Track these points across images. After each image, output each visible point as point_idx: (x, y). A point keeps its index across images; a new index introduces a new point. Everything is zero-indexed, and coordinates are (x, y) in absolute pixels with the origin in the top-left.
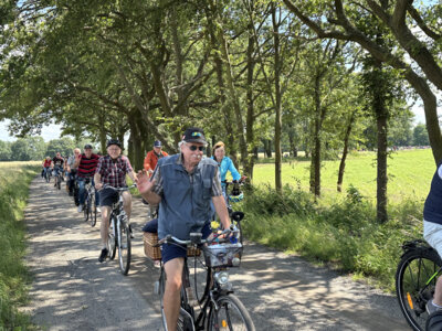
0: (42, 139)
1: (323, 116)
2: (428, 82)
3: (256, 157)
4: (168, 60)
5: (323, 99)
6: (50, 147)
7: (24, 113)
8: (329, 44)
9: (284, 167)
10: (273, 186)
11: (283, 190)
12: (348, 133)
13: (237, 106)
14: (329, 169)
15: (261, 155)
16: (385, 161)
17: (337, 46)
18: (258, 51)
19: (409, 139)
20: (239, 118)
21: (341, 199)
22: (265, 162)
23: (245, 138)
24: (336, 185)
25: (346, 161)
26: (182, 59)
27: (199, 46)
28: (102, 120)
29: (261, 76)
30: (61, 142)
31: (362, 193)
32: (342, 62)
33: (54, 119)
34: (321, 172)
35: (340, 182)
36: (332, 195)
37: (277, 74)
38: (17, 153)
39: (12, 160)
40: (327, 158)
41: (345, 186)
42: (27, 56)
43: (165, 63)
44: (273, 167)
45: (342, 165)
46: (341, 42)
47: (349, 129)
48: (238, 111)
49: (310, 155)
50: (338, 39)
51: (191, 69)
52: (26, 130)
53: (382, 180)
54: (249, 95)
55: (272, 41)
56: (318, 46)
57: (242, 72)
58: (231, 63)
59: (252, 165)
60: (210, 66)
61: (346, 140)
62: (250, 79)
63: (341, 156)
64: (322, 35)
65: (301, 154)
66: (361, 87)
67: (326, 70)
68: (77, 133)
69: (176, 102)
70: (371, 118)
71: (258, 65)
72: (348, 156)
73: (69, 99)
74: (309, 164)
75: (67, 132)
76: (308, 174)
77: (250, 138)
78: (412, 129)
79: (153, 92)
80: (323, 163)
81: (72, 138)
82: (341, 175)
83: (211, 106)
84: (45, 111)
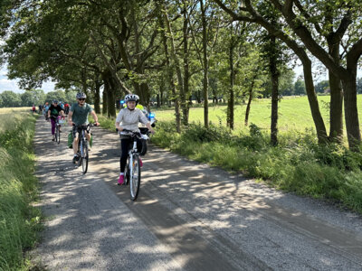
0: (42, 91)
2: (307, 51)
3: (190, 103)
4: (129, 35)
5: (235, 63)
6: (48, 97)
7: (30, 73)
9: (210, 109)
10: (203, 122)
11: (209, 126)
12: (252, 86)
14: (239, 111)
15: (194, 102)
16: (276, 105)
18: (191, 29)
19: (291, 90)
21: (247, 132)
22: (197, 106)
23: (183, 89)
24: (244, 123)
25: (250, 105)
26: (138, 35)
28: (84, 80)
29: (193, 47)
30: (56, 94)
31: (258, 125)
33: (50, 78)
34: (234, 113)
35: (247, 119)
36: (241, 129)
38: (25, 101)
39: (22, 106)
40: (237, 103)
41: (250, 120)
43: (127, 38)
44: (203, 110)
45: (248, 108)
47: (253, 83)
48: (179, 71)
49: (226, 101)
50: (244, 21)
52: (32, 85)
53: (274, 118)
54: (185, 61)
57: (180, 44)
59: (188, 108)
60: (157, 41)
61: (250, 91)
62: (185, 49)
63: (247, 102)
64: (235, 18)
66: (261, 54)
68: (67, 86)
70: (268, 75)
71: (190, 39)
72: (252, 102)
73: (60, 63)
74: (226, 107)
75: (59, 86)
76: (225, 115)
77: (187, 90)
78: (294, 83)
79: (119, 58)
80: (235, 107)
81: (64, 91)
82: (247, 115)
83: (159, 68)
84: (45, 72)
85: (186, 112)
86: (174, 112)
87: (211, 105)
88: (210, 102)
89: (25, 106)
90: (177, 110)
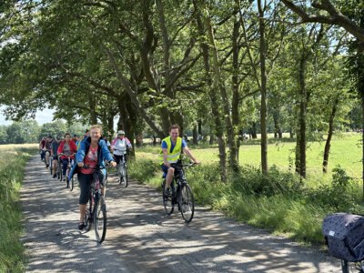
0: (35, 123)
1: (307, 98)
4: (156, 45)
5: (308, 80)
6: (43, 131)
8: (314, 27)
9: (270, 148)
11: (269, 171)
12: (333, 115)
13: (223, 90)
14: (314, 150)
17: (322, 30)
18: (244, 35)
20: (225, 101)
21: (328, 180)
22: (253, 143)
23: (231, 120)
24: (321, 167)
25: (331, 142)
26: (169, 44)
27: (185, 32)
28: (93, 105)
29: (247, 60)
30: (54, 126)
31: (348, 174)
32: (327, 45)
33: (47, 104)
34: (307, 153)
35: (325, 164)
36: (318, 177)
37: (263, 59)
38: (12, 136)
39: (8, 142)
40: (313, 140)
41: (331, 165)
42: (22, 44)
43: (154, 49)
44: (259, 148)
45: (328, 147)
46: (326, 26)
47: (334, 110)
48: (224, 94)
49: (295, 136)
50: (322, 22)
51: (178, 54)
52: (21, 114)
54: (235, 79)
55: (258, 26)
56: (302, 30)
57: (227, 56)
58: (217, 48)
59: (238, 146)
60: (196, 51)
61: (331, 122)
62: (235, 63)
63: (326, 137)
64: (306, 20)
65: (286, 135)
66: (345, 69)
67: (310, 53)
68: (69, 117)
69: (164, 86)
70: (356, 100)
71: (243, 49)
72: (333, 137)
73: (62, 84)
74: (294, 144)
75: (58, 116)
76: (293, 155)
77: (236, 120)
79: (142, 76)
80: (308, 144)
81: (64, 121)
82: (326, 157)
83: (197, 89)
84: (39, 96)
85: (234, 152)
86: (217, 151)
87: (271, 141)
88: (270, 136)
89: (12, 143)
90: (222, 149)
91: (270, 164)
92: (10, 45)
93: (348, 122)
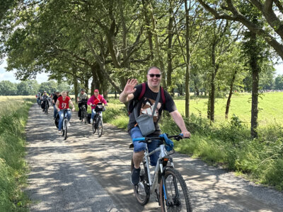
0: (36, 82)
1: (216, 70)
3: (173, 95)
4: (117, 32)
5: (217, 58)
6: (42, 87)
8: (222, 22)
9: (191, 102)
12: (233, 81)
13: (161, 62)
14: (220, 104)
15: (176, 94)
16: (257, 99)
17: (227, 24)
18: (175, 26)
19: (272, 85)
21: (227, 123)
22: (179, 98)
23: (166, 83)
24: (224, 115)
25: (231, 99)
26: (126, 32)
27: (137, 23)
28: (75, 71)
29: (177, 43)
30: (49, 84)
31: (240, 119)
32: (230, 34)
33: (44, 70)
34: (215, 105)
35: (227, 112)
36: (221, 121)
37: (187, 42)
38: (21, 90)
39: (18, 95)
40: (219, 96)
41: (230, 115)
42: (27, 29)
43: (115, 35)
44: (184, 102)
45: (229, 101)
46: (230, 22)
47: (234, 78)
48: (162, 65)
49: (208, 95)
50: (227, 19)
51: (132, 39)
52: (27, 76)
53: (255, 112)
54: (169, 56)
55: (185, 20)
57: (165, 40)
58: (158, 34)
60: (144, 37)
61: (231, 85)
62: (170, 45)
63: (228, 96)
64: (218, 17)
65: (202, 94)
66: (242, 51)
67: (219, 40)
68: (59, 78)
69: (122, 59)
70: (248, 71)
71: (175, 36)
72: (232, 96)
73: (54, 56)
75: (52, 77)
76: (206, 107)
77: (169, 83)
78: (274, 79)
79: (107, 53)
80: (216, 100)
81: (55, 81)
82: (227, 108)
83: (144, 62)
84: (39, 64)
87: (192, 98)
88: (192, 94)
89: (21, 95)
91: (191, 112)
92: (19, 30)
93: (243, 86)
